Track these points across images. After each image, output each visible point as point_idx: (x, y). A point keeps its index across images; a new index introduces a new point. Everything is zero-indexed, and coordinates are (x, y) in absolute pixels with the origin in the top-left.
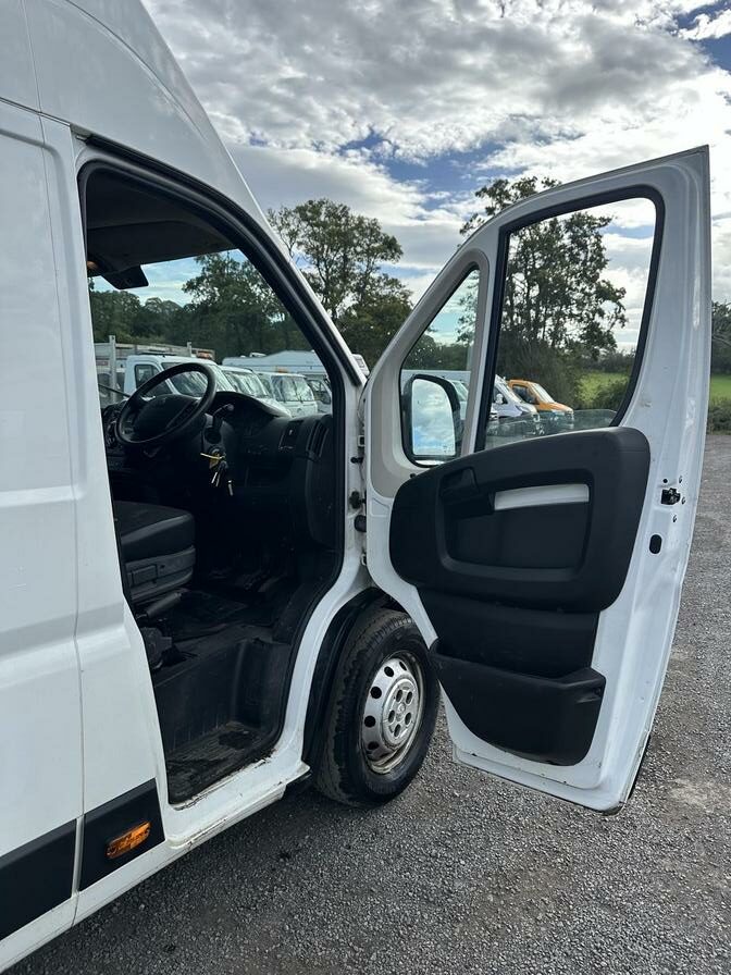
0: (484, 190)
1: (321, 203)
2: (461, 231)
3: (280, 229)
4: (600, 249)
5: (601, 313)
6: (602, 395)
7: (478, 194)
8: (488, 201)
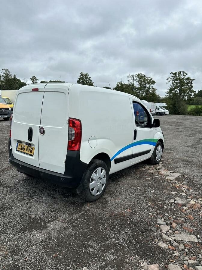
0: (172, 73)
1: (140, 74)
2: (167, 80)
3: (131, 78)
4: (192, 84)
5: (191, 95)
6: (191, 110)
7: (170, 73)
8: (172, 75)
